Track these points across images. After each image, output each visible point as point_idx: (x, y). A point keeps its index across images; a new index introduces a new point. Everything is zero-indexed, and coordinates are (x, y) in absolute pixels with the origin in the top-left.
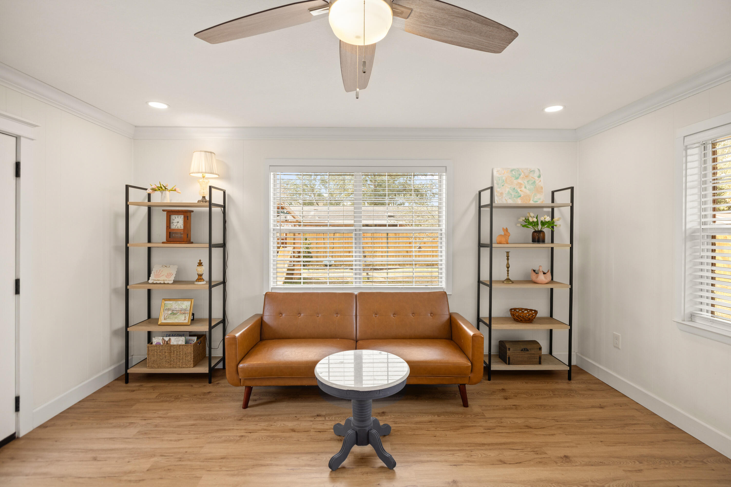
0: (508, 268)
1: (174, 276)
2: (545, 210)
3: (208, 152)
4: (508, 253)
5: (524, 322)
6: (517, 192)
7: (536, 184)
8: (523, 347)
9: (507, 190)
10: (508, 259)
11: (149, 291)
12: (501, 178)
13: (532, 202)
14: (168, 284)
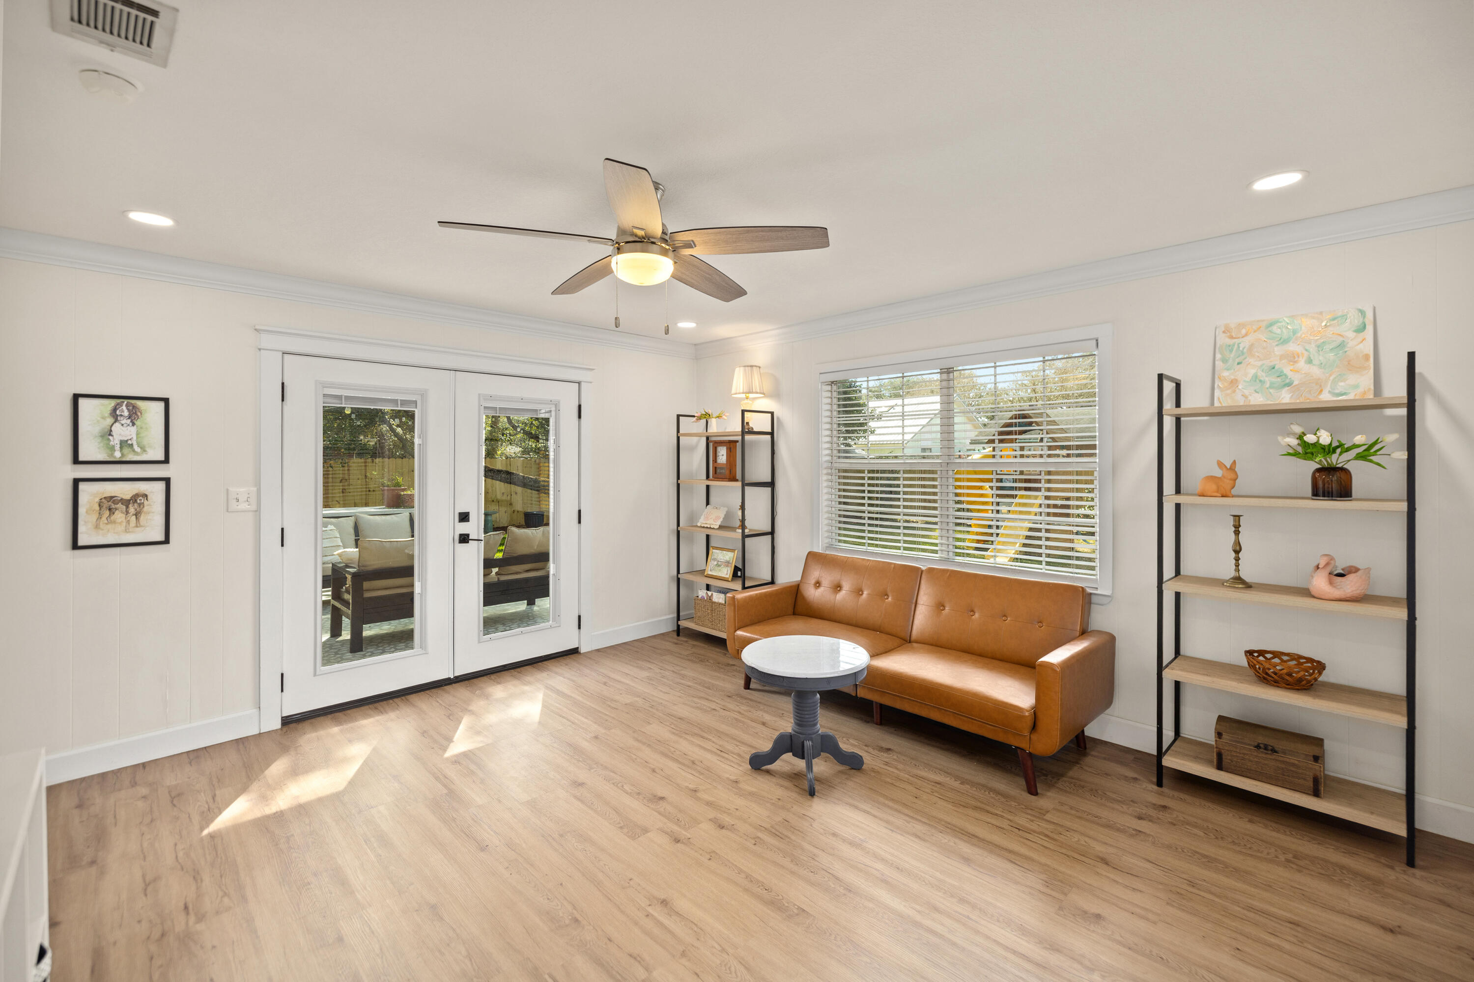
0: (1237, 552)
1: (721, 519)
2: (1389, 412)
3: (748, 366)
4: (1237, 518)
5: (1284, 685)
6: (1281, 375)
7: (1346, 349)
8: (1261, 739)
9: (1252, 372)
10: (1237, 533)
11: (708, 537)
12: (1236, 346)
13: (1326, 397)
14: (714, 528)
